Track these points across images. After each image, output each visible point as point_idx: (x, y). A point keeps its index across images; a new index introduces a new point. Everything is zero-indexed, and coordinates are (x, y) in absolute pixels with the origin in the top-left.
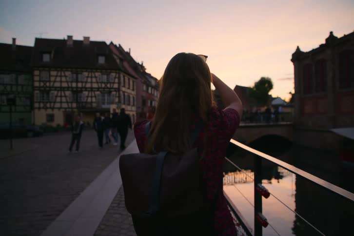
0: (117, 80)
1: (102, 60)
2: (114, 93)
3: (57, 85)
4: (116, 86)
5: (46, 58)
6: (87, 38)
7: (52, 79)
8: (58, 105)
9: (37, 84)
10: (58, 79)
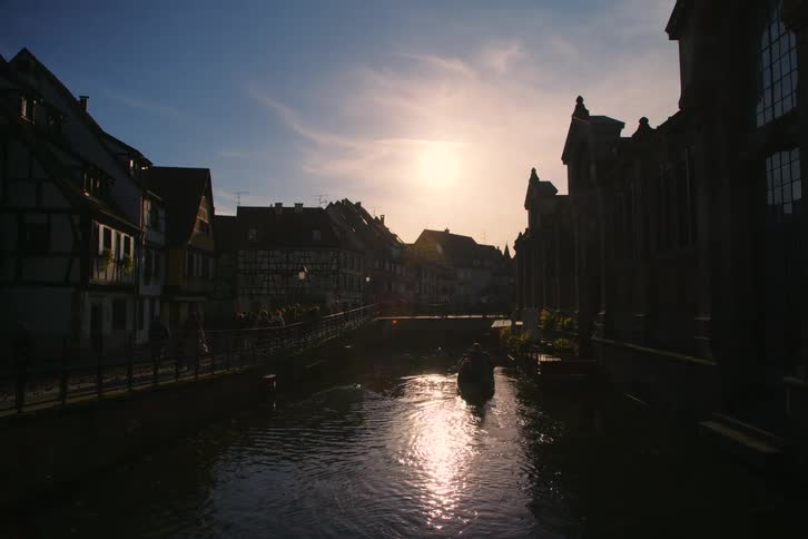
0: (335, 261)
1: (316, 234)
2: (331, 276)
3: (264, 266)
4: (334, 267)
5: (252, 234)
6: (299, 206)
7: (259, 260)
8: (264, 292)
9: (242, 266)
10: (265, 260)
